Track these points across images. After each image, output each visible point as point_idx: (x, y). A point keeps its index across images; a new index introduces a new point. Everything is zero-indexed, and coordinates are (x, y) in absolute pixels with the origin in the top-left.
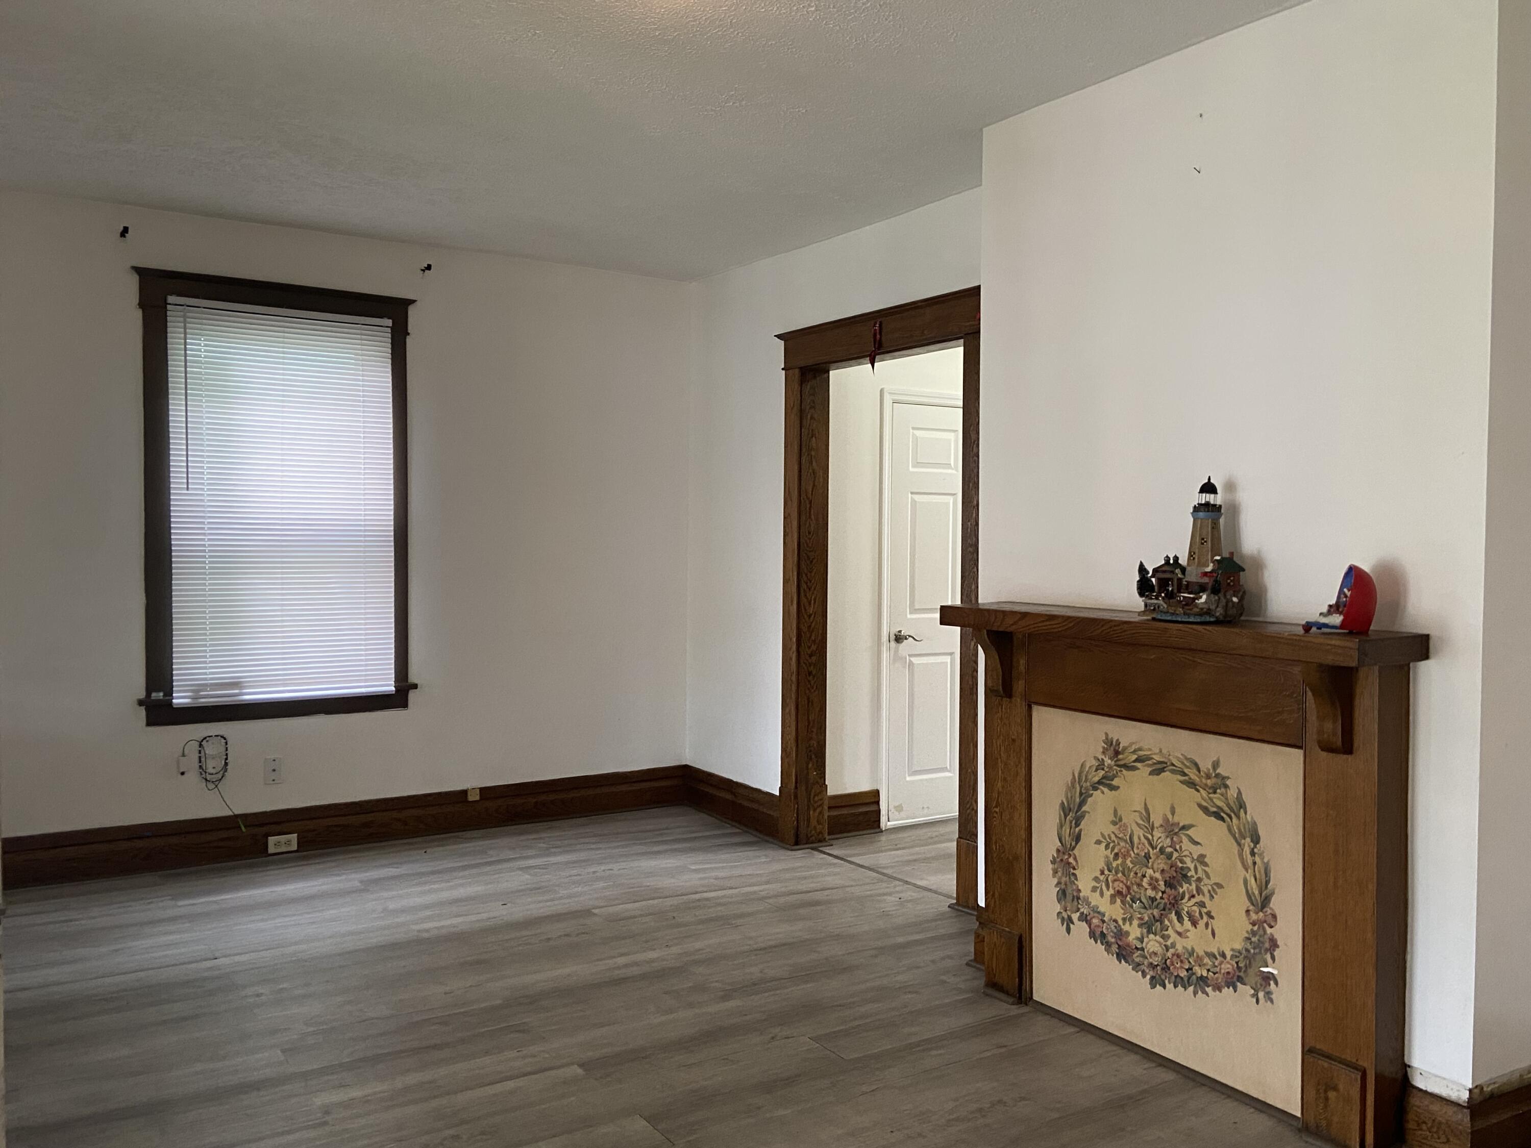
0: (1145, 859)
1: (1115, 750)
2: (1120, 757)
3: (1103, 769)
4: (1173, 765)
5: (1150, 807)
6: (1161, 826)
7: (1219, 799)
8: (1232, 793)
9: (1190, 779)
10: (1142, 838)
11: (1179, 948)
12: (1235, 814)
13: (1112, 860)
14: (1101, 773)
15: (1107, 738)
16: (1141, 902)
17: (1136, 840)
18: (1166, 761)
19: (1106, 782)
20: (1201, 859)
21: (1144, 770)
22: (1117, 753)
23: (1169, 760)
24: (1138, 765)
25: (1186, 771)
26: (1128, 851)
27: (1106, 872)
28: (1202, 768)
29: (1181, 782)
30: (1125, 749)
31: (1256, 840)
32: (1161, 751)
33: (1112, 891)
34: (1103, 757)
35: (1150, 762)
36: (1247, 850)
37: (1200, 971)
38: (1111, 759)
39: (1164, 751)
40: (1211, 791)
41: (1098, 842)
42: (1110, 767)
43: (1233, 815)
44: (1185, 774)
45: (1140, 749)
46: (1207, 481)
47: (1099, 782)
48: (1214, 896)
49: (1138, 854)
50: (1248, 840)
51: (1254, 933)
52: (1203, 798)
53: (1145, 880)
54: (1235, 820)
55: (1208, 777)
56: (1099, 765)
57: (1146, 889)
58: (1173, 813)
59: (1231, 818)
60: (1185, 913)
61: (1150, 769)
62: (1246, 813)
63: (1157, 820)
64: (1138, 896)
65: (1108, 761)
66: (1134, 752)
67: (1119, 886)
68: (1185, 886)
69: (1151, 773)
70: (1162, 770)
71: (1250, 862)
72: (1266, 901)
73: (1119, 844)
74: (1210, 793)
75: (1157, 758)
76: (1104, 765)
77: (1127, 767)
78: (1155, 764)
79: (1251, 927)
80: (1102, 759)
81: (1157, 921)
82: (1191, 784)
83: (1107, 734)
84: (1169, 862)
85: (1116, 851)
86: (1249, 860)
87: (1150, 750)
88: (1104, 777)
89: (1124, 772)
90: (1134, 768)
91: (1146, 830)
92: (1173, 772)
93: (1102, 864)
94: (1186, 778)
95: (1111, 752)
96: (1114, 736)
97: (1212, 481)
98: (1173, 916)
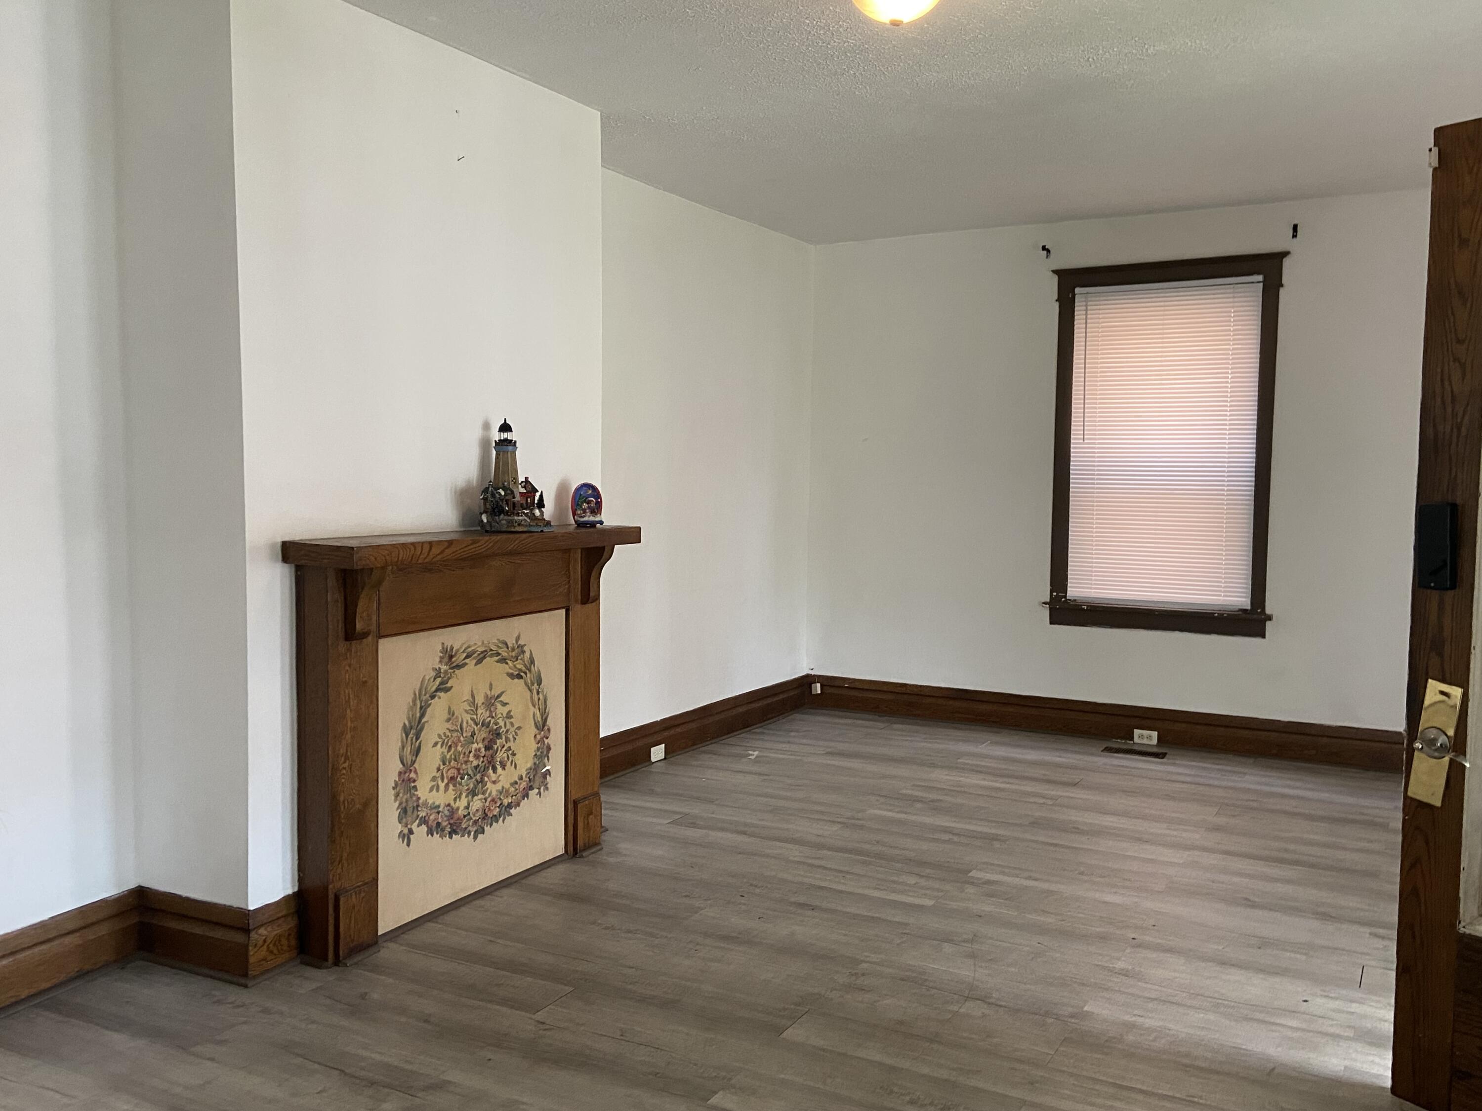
0: (472, 738)
1: (449, 655)
2: (454, 659)
3: (440, 677)
4: (491, 650)
5: (475, 692)
6: (483, 703)
7: (519, 663)
8: (527, 655)
9: (502, 656)
10: (470, 721)
11: (494, 793)
12: (528, 670)
13: (446, 754)
14: (439, 680)
15: (443, 648)
16: (469, 775)
17: (465, 725)
18: (486, 648)
19: (443, 688)
20: (509, 716)
21: (471, 662)
22: (451, 657)
23: (489, 647)
24: (467, 661)
25: (500, 651)
26: (459, 738)
27: (442, 767)
28: (510, 645)
29: (498, 662)
30: (457, 651)
31: (539, 683)
32: (483, 643)
33: (446, 781)
34: (440, 666)
35: (475, 655)
36: (535, 692)
37: (506, 802)
38: (446, 665)
39: (486, 642)
40: (514, 660)
41: (436, 744)
42: (446, 672)
43: (527, 671)
44: (498, 654)
45: (469, 647)
46: (503, 422)
47: (437, 690)
48: (516, 737)
49: (466, 737)
50: (536, 685)
51: (538, 749)
52: (510, 668)
53: (471, 755)
54: (528, 675)
55: (513, 650)
56: (437, 674)
57: (472, 762)
58: (491, 690)
59: (526, 673)
60: (498, 763)
61: (475, 661)
62: (534, 666)
63: (480, 700)
64: (465, 772)
65: (444, 668)
66: (463, 652)
67: (452, 772)
68: (498, 741)
69: (476, 664)
70: (484, 657)
71: (536, 700)
72: (545, 721)
73: (452, 736)
74: (514, 662)
75: (481, 649)
76: (441, 672)
77: (459, 667)
78: (479, 655)
79: (537, 745)
80: (439, 668)
81: (480, 782)
82: (503, 660)
83: (443, 644)
84: (488, 730)
85: (449, 744)
86: (536, 697)
87: (476, 644)
88: (441, 684)
89: (457, 672)
90: (466, 664)
91: (472, 712)
92: (491, 656)
93: (438, 762)
94: (500, 657)
95: (446, 660)
96: (448, 644)
97: (507, 422)
98: (491, 771)
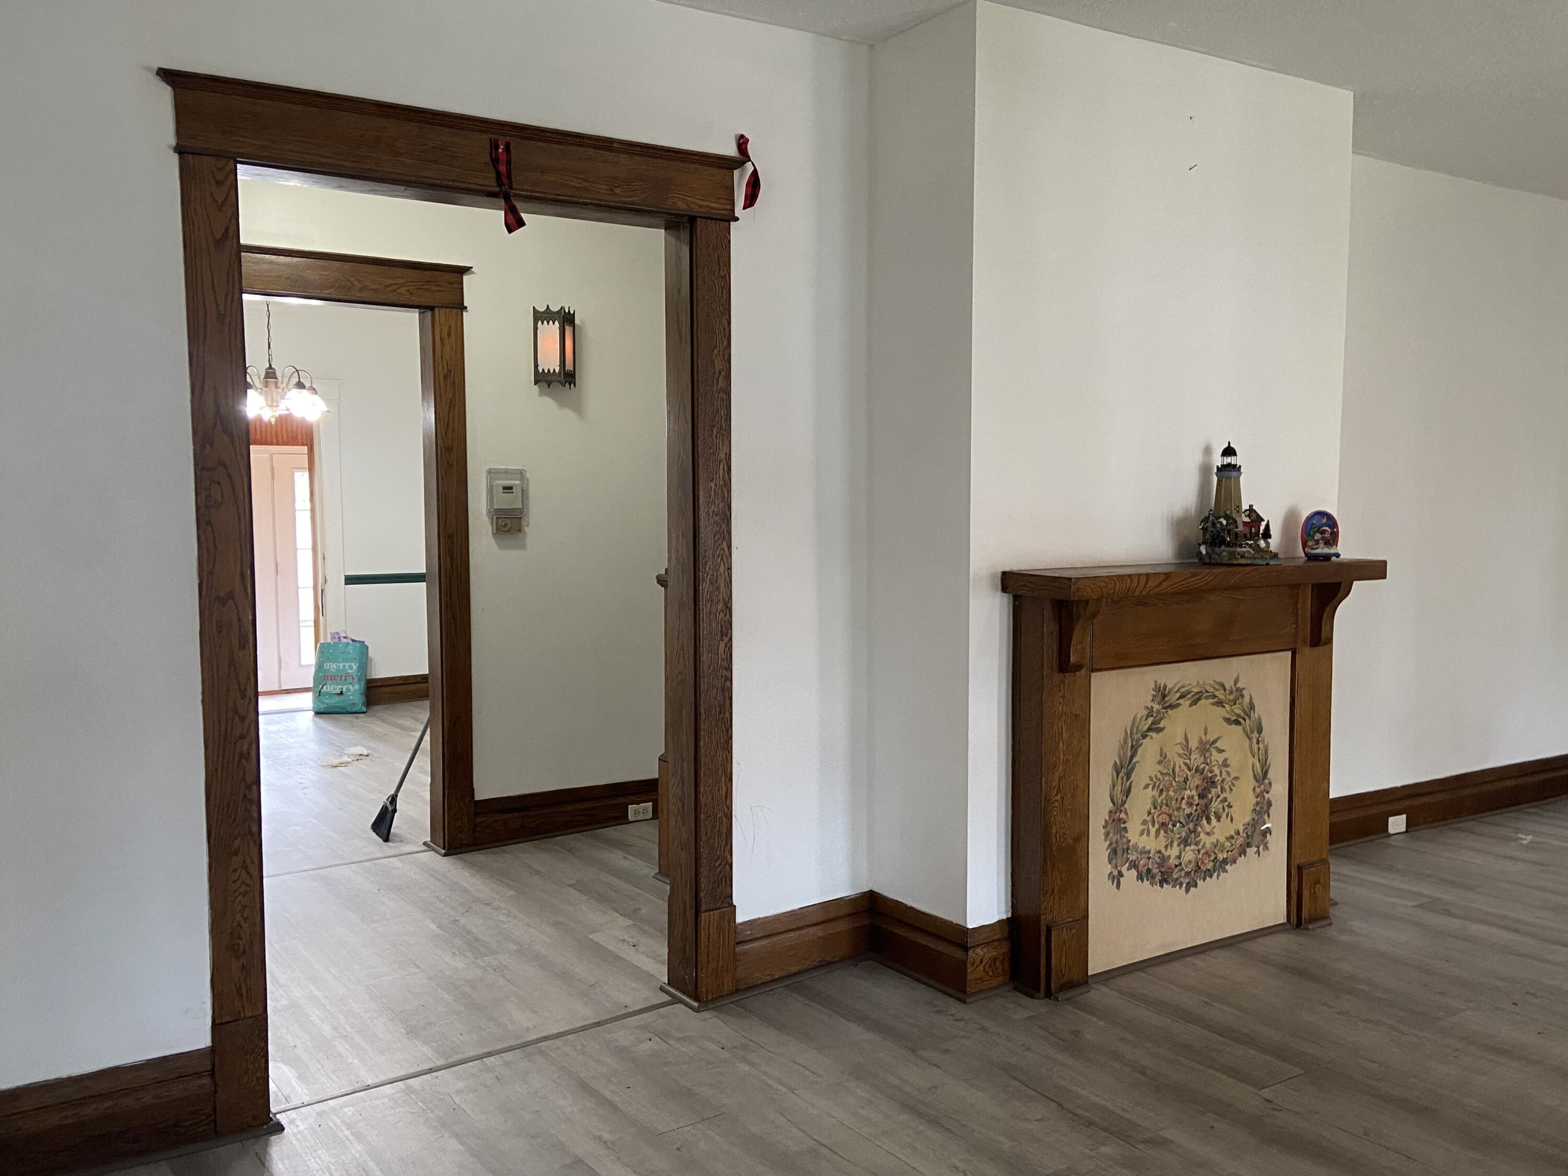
0: (1184, 783)
1: (1162, 693)
2: (1167, 699)
3: (1152, 716)
4: (1207, 692)
5: (1189, 736)
6: (1197, 748)
7: (1238, 708)
8: (1247, 700)
9: (1219, 699)
10: (1183, 766)
11: (1208, 845)
12: (1248, 716)
13: (1157, 797)
14: (1151, 719)
15: (1156, 686)
16: (1181, 823)
17: (1177, 769)
18: (1202, 689)
19: (1155, 728)
20: (1225, 764)
21: (1185, 703)
22: (1164, 696)
23: (1204, 688)
24: (1181, 701)
25: (1216, 693)
26: (1171, 782)
27: (1153, 811)
28: (1228, 687)
29: (1213, 704)
30: (1171, 690)
31: (1260, 731)
32: (1198, 683)
33: (1157, 826)
34: (1152, 704)
35: (1190, 696)
36: (1255, 741)
37: (1221, 856)
38: (1159, 703)
39: (1201, 682)
40: (1232, 704)
41: (1147, 786)
42: (1158, 712)
43: (1246, 717)
44: (1215, 697)
45: (1183, 687)
46: (1227, 445)
47: (1149, 730)
48: (1233, 788)
49: (1179, 782)
50: (1256, 733)
51: (1257, 803)
52: (1227, 712)
53: (1184, 802)
54: (1248, 721)
55: (1231, 692)
56: (1149, 713)
57: (1184, 809)
58: (1206, 734)
59: (1244, 720)
60: (1213, 814)
61: (1190, 702)
62: (1254, 712)
63: (1194, 744)
64: (1177, 819)
65: (1157, 707)
66: (1177, 692)
67: (1164, 819)
68: (1213, 791)
69: (1190, 706)
70: (1199, 699)
71: (1256, 750)
72: (1265, 774)
73: (1163, 779)
74: (1231, 706)
75: (1195, 690)
76: (1153, 711)
77: (1172, 707)
78: (1194, 695)
79: (1256, 799)
80: (1152, 707)
81: (1192, 832)
82: (1220, 704)
83: (1156, 682)
84: (1202, 776)
85: (1161, 787)
86: (1255, 747)
87: (1190, 684)
88: (1153, 723)
89: (1170, 712)
90: (1179, 705)
91: (1185, 756)
92: (1207, 698)
93: (1148, 806)
94: (1216, 700)
95: (1159, 698)
96: (1161, 682)
98: (1204, 821)
